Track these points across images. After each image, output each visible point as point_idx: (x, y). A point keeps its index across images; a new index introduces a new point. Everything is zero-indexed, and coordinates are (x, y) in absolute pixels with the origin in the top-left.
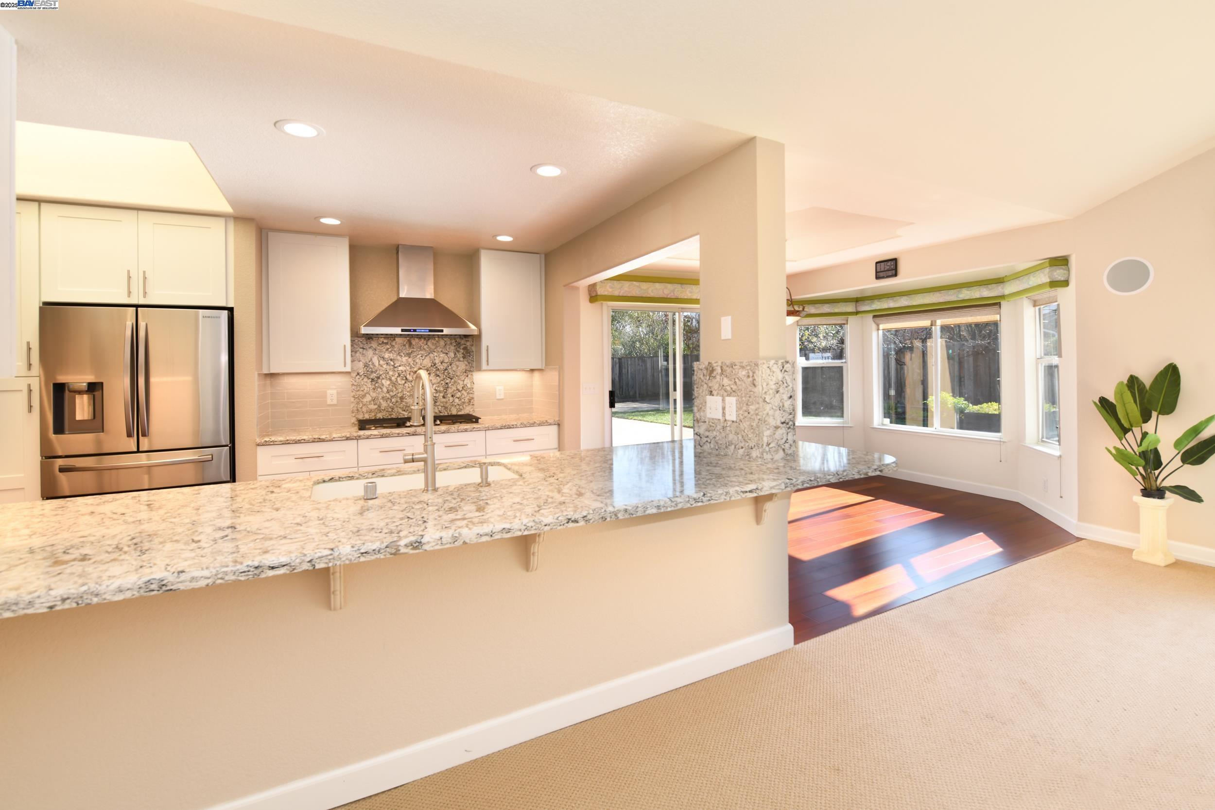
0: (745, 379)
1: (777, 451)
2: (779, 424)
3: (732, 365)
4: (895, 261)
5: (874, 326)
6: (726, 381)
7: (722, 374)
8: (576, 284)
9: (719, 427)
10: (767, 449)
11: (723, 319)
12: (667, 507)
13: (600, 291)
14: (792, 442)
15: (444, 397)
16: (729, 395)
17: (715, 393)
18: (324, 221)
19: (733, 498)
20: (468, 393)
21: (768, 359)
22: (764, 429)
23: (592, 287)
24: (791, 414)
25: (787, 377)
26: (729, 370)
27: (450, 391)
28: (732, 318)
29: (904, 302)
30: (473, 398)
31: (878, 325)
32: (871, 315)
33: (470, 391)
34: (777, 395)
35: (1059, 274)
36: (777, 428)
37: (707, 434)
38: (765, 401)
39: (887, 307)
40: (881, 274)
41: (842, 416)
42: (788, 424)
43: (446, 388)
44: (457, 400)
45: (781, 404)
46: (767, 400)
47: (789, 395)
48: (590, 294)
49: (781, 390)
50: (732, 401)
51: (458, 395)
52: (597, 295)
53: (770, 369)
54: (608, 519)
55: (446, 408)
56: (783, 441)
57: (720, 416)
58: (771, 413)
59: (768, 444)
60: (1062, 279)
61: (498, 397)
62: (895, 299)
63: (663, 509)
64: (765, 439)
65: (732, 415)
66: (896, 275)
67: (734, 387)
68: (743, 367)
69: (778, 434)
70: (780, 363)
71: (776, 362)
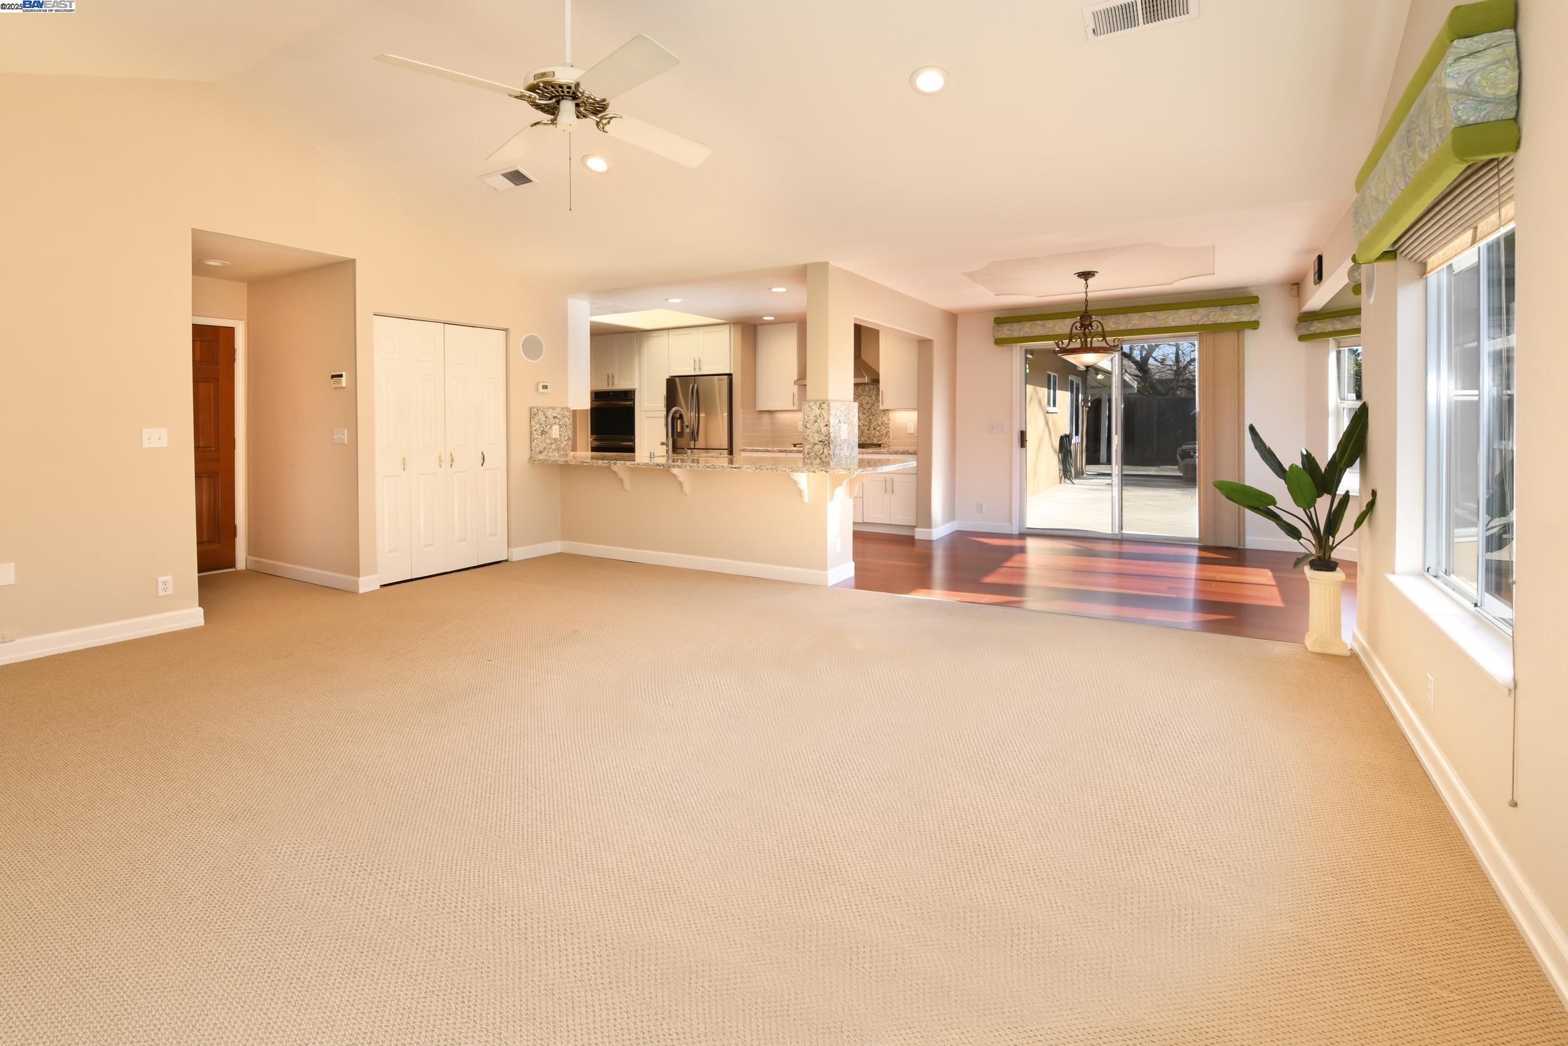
1: (815, 459)
4: (1321, 258)
14: (827, 455)
15: (868, 430)
18: (766, 318)
20: (886, 428)
21: (810, 401)
22: (805, 444)
24: (826, 437)
25: (823, 412)
27: (872, 425)
30: (889, 432)
33: (887, 426)
34: (816, 424)
39: (1331, 330)
40: (1315, 277)
42: (824, 442)
43: (870, 423)
44: (877, 433)
45: (819, 430)
46: (808, 426)
47: (825, 424)
48: (994, 337)
49: (819, 420)
51: (878, 428)
53: (811, 407)
55: (869, 438)
58: (811, 434)
59: (809, 454)
61: (909, 432)
62: (1343, 319)
64: (806, 451)
66: (1321, 277)
69: (817, 448)
70: (818, 403)
71: (815, 403)
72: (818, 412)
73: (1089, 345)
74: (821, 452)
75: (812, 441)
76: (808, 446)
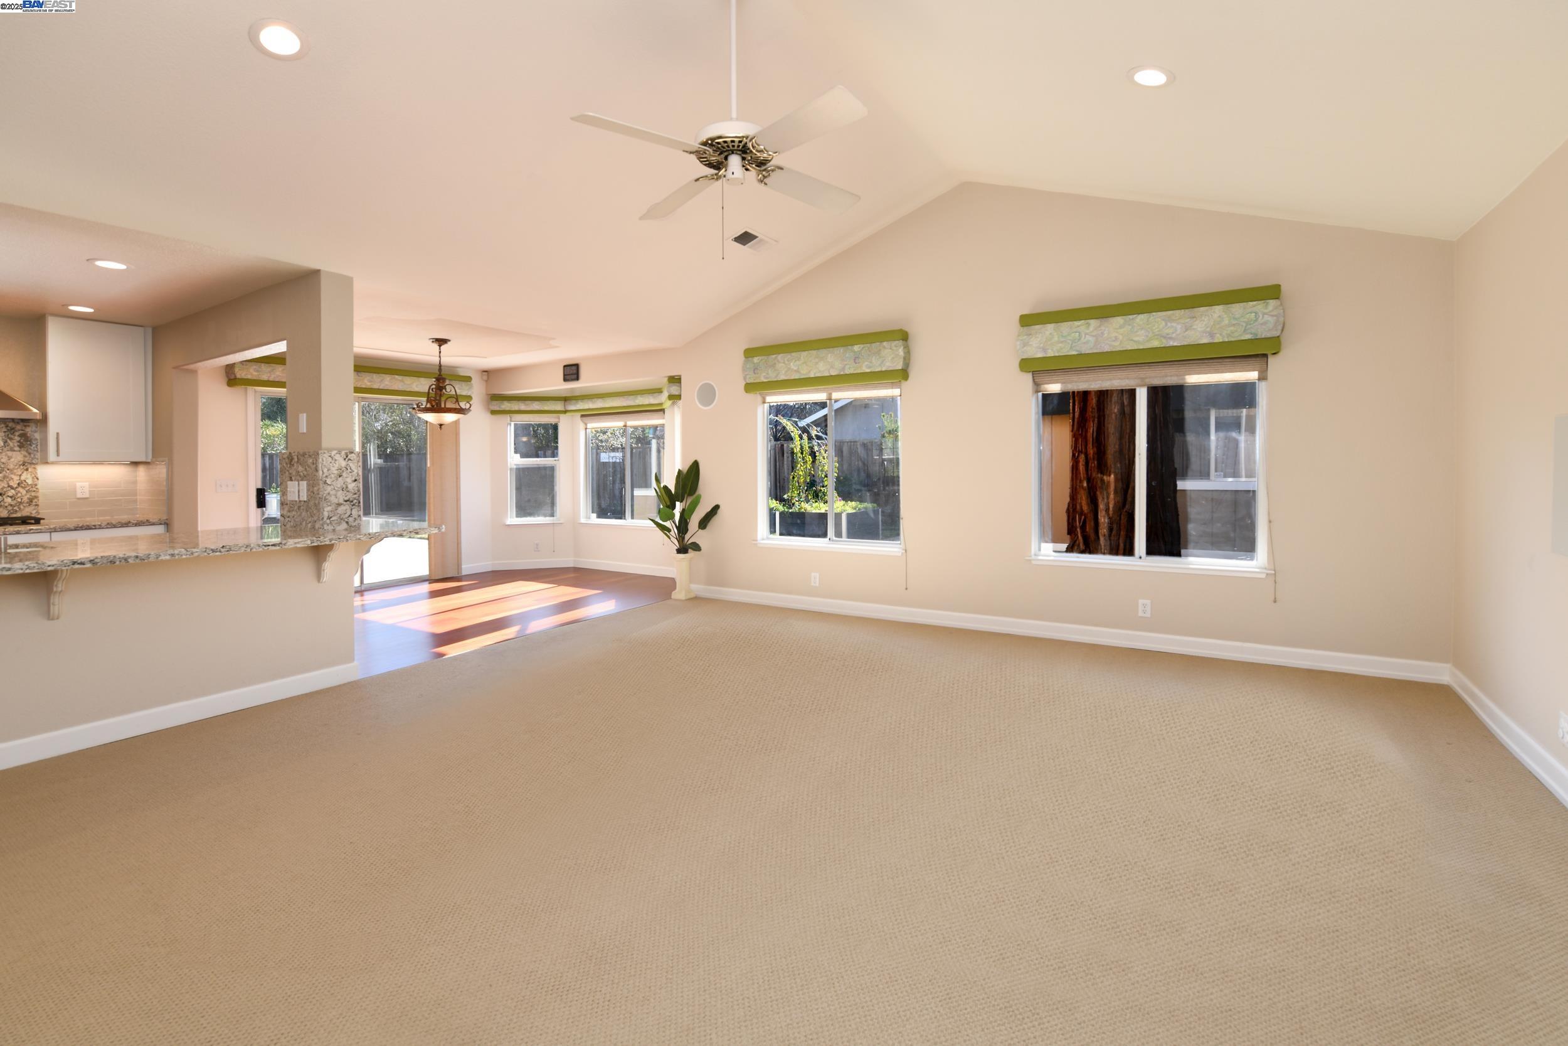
0: (311, 465)
1: (339, 524)
2: (341, 501)
3: (304, 455)
4: (577, 366)
5: (582, 426)
6: (300, 469)
7: (298, 462)
8: (192, 367)
9: (296, 507)
10: (328, 521)
11: (300, 415)
12: (182, 555)
13: (240, 374)
14: (356, 517)
16: (302, 480)
17: (293, 478)
19: (254, 550)
20: (28, 491)
21: (329, 450)
22: (325, 505)
23: (230, 368)
24: (355, 494)
25: (351, 465)
26: (302, 458)
28: (307, 416)
29: (599, 404)
30: (35, 497)
31: (586, 425)
32: (579, 414)
33: (31, 488)
34: (341, 478)
35: (674, 390)
36: (339, 505)
37: (289, 514)
38: (325, 483)
40: (568, 377)
41: (552, 515)
42: (352, 501)
45: (344, 486)
46: (329, 481)
47: (353, 479)
48: (227, 376)
49: (344, 474)
50: (304, 484)
52: (235, 378)
53: (332, 458)
54: (118, 563)
56: (347, 515)
57: (297, 499)
58: (333, 492)
59: (329, 518)
60: (677, 394)
63: (177, 557)
64: (326, 514)
65: (304, 498)
66: (577, 379)
67: (305, 473)
68: (310, 456)
69: (341, 509)
70: (343, 453)
71: (339, 453)
72: (344, 464)
73: (443, 406)
74: (348, 513)
75: (333, 500)
76: (329, 508)
